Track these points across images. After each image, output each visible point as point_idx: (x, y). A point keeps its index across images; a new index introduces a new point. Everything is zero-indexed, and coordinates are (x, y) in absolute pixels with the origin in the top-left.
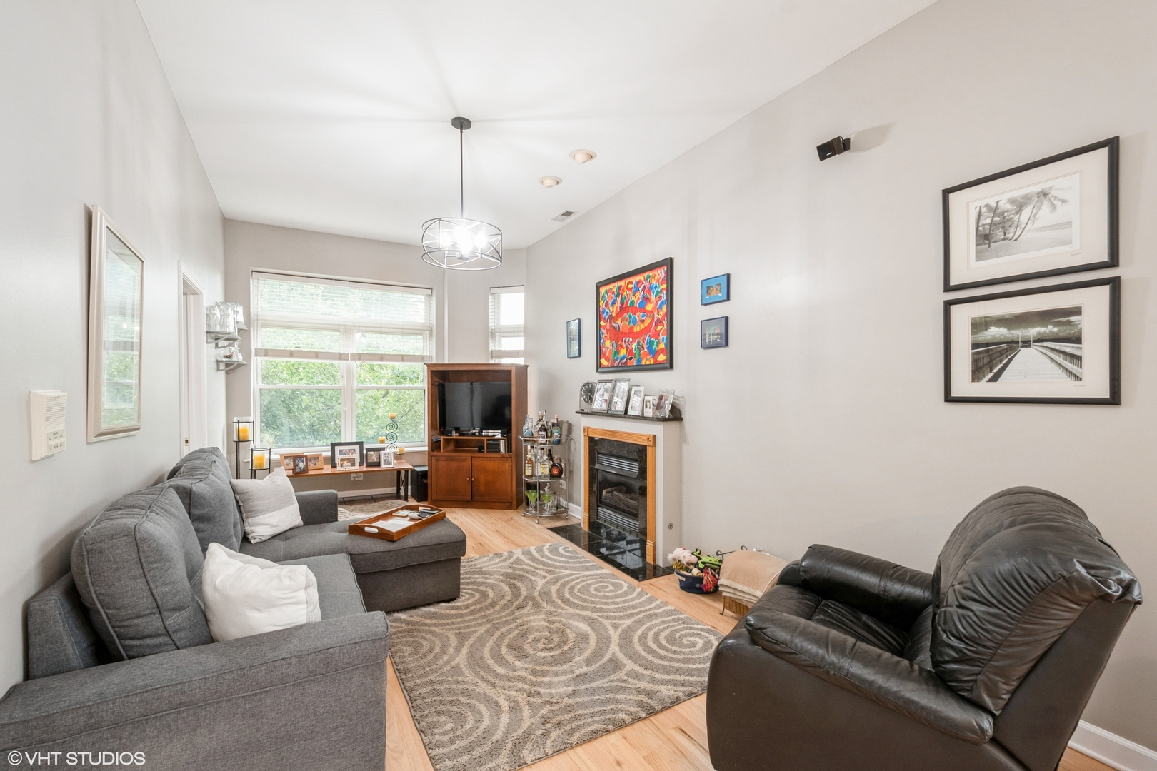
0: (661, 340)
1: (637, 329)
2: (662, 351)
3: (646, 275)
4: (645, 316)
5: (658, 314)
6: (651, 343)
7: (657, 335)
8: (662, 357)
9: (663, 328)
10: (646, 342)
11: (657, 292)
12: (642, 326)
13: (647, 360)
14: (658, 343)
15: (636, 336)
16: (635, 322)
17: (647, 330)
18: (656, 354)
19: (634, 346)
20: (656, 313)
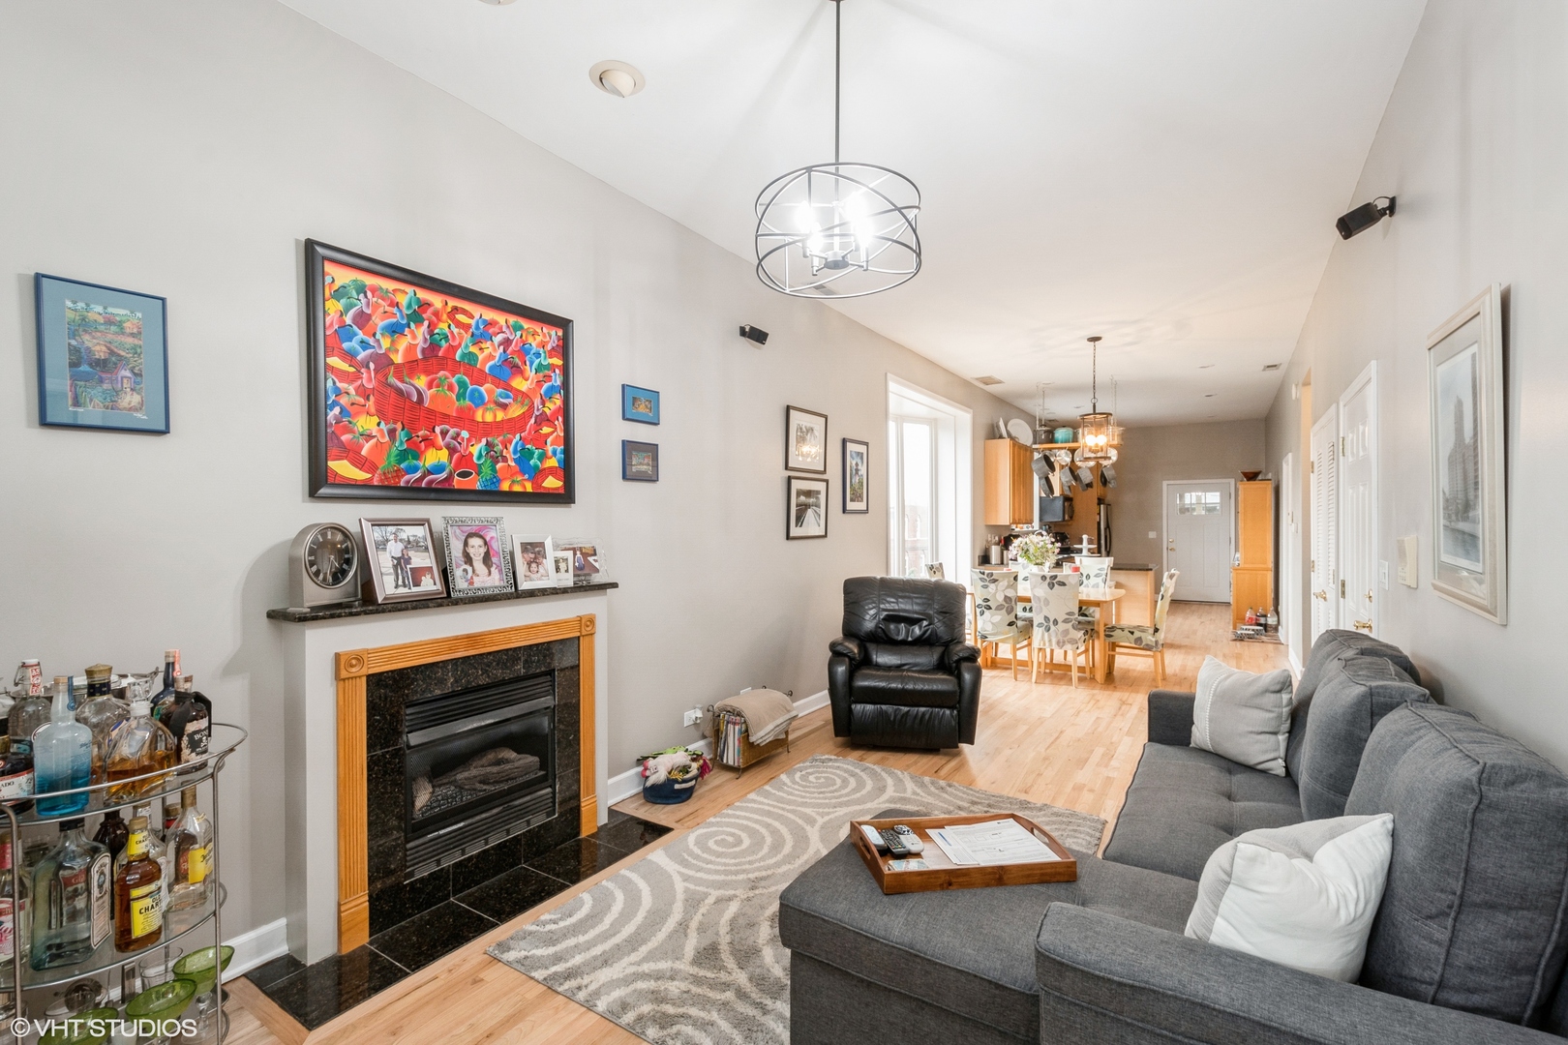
0: (550, 453)
1: (486, 416)
2: (552, 471)
3: (512, 319)
4: (508, 397)
5: (543, 403)
6: (524, 456)
7: (541, 441)
8: (552, 483)
9: (553, 433)
10: (511, 448)
11: (540, 364)
12: (500, 416)
13: (513, 482)
14: (543, 457)
15: (480, 430)
16: (479, 401)
17: (515, 425)
18: (539, 474)
19: (476, 449)
20: (537, 402)
